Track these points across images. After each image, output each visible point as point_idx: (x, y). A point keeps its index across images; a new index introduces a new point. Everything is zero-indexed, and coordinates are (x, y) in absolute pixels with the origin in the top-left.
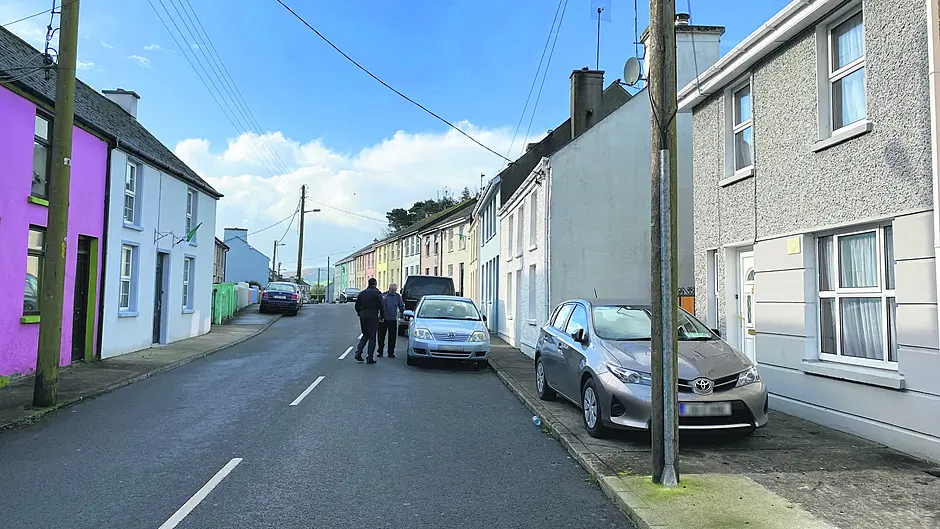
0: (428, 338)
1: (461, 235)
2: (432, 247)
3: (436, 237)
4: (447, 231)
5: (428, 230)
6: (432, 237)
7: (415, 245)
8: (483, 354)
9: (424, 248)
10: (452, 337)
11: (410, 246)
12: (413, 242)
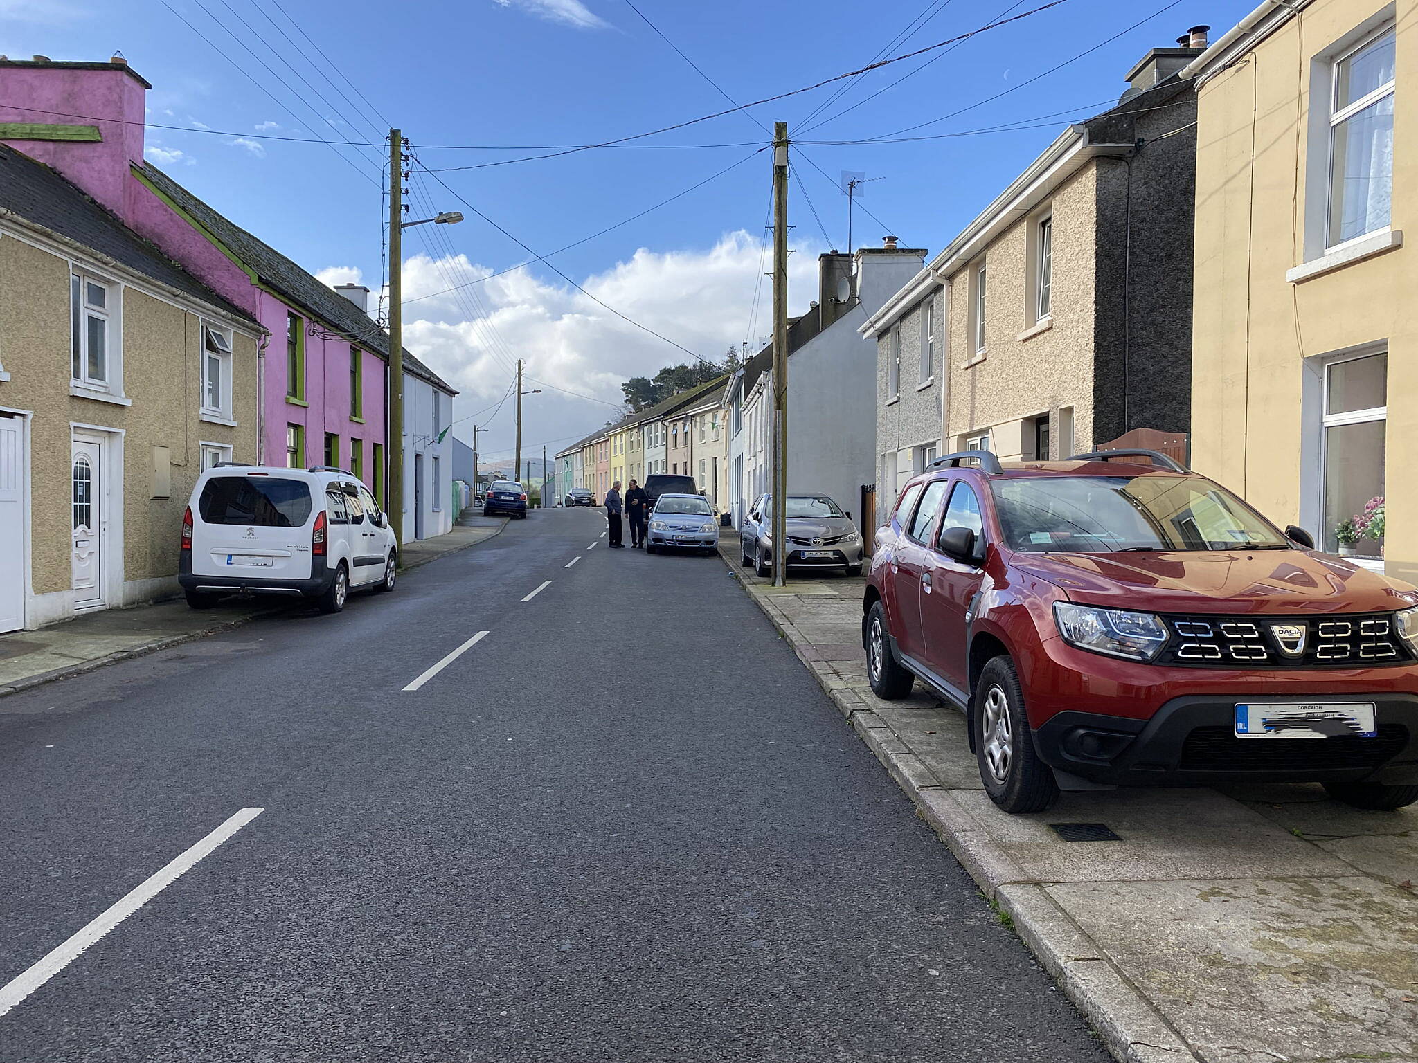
0: (664, 530)
1: (713, 424)
2: (680, 438)
3: (684, 425)
4: (698, 418)
5: (677, 415)
6: (680, 424)
7: (659, 433)
8: (712, 543)
9: (671, 438)
10: (685, 529)
11: (653, 435)
12: (656, 429)
